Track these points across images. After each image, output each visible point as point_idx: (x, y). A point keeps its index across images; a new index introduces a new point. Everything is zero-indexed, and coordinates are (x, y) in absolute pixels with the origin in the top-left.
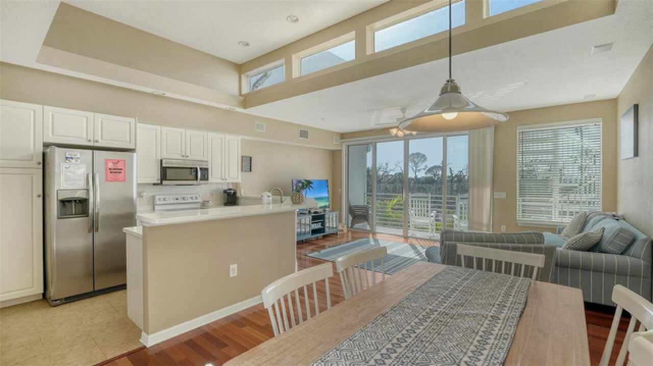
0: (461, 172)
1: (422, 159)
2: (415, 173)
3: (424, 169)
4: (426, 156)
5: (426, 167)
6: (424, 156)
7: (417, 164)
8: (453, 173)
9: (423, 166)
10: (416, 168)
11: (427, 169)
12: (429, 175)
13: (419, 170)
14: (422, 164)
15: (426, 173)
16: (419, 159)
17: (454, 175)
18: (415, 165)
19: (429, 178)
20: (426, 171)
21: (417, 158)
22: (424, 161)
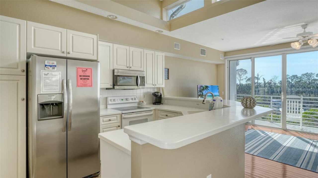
0: (271, 80)
1: (244, 73)
2: (240, 81)
3: (245, 79)
4: (247, 71)
5: (247, 77)
6: (245, 71)
7: (241, 76)
8: (265, 81)
9: (244, 77)
10: (240, 78)
11: (247, 79)
12: (249, 82)
13: (242, 80)
14: (244, 75)
15: (246, 81)
16: (242, 73)
17: (267, 82)
18: (239, 76)
19: (249, 84)
20: (246, 80)
21: (241, 72)
22: (245, 74)
